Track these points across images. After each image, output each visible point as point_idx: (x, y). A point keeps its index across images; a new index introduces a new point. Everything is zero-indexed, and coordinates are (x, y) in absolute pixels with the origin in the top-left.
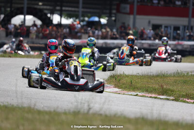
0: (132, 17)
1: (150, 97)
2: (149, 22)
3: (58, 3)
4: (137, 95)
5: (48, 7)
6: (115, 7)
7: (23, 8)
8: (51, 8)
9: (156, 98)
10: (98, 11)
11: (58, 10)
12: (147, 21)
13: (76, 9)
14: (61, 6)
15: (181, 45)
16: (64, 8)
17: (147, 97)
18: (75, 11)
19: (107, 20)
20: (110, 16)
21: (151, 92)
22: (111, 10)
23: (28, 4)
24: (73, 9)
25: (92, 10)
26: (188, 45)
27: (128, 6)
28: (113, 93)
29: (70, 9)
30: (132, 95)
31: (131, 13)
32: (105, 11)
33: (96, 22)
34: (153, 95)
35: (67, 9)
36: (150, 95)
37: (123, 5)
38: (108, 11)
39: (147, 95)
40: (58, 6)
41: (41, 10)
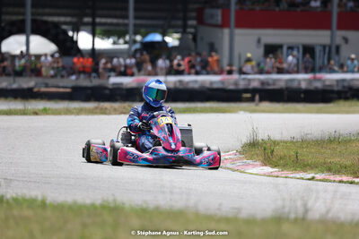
0: (226, 31)
1: (341, 182)
2: (259, 41)
3: (88, 11)
4: (313, 179)
5: (68, 19)
6: (194, 14)
7: (23, 22)
8: (74, 20)
9: (351, 183)
10: (160, 22)
11: (87, 24)
12: (255, 38)
13: (121, 21)
14: (94, 16)
15: (319, 80)
16: (98, 20)
17: (334, 181)
18: (117, 25)
19: (180, 39)
20: (184, 32)
21: (338, 172)
22: (185, 19)
23: (33, 14)
24: (115, 21)
25: (149, 22)
26: (332, 80)
27: (219, 12)
28: (264, 175)
29: (109, 20)
30: (303, 179)
31: (225, 24)
32: (173, 23)
33: (158, 43)
34: (345, 178)
35: (103, 20)
36: (338, 178)
37: (208, 11)
38: (180, 23)
39: (332, 178)
40: (87, 15)
41: (57, 25)
